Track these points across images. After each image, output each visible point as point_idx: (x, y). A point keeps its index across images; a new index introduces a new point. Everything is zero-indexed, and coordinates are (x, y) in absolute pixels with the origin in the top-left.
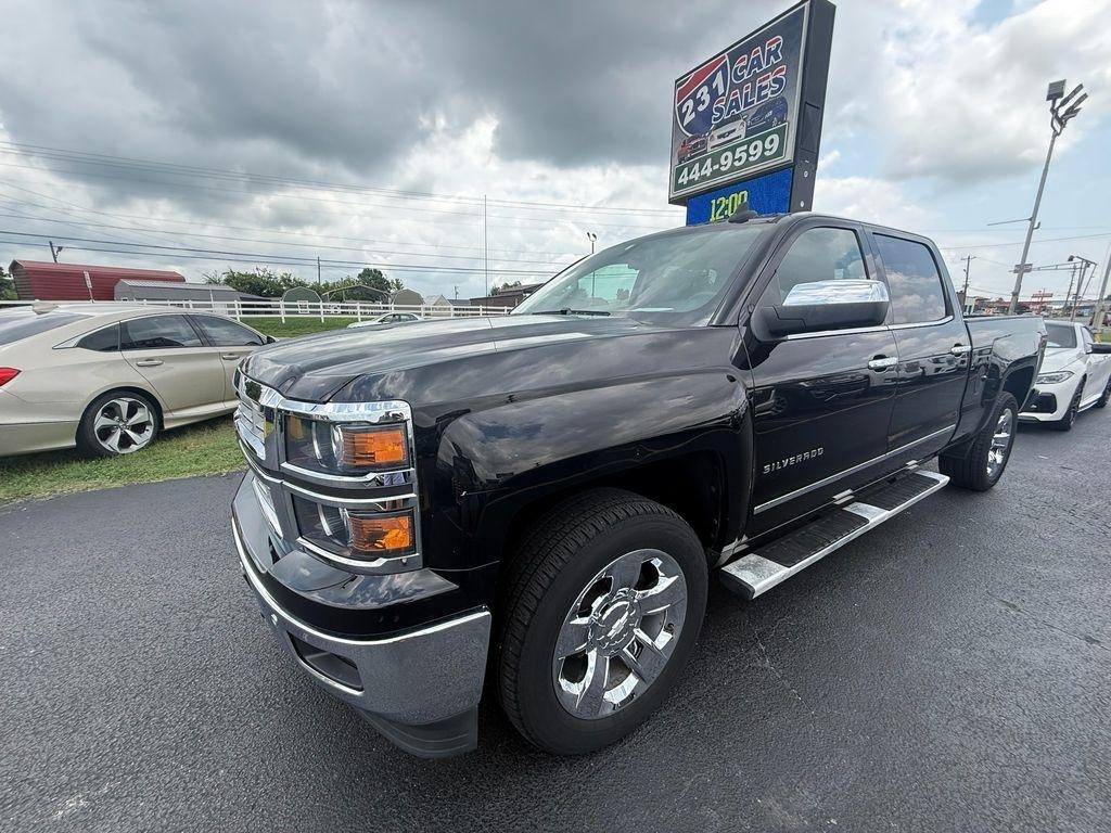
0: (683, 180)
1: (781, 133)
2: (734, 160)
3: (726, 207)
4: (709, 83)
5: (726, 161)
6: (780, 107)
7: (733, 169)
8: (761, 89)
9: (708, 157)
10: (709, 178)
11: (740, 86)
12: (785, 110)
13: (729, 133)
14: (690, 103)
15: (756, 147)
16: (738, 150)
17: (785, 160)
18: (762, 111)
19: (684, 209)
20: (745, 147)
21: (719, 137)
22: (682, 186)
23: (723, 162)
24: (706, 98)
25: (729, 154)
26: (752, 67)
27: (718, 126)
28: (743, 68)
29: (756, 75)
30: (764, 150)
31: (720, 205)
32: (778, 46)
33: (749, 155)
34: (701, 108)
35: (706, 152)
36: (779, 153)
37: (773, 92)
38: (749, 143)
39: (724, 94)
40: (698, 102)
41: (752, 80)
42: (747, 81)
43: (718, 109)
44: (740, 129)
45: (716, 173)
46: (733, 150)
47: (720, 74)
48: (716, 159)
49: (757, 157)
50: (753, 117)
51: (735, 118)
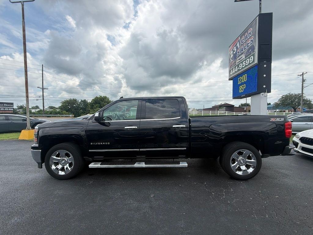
0: (231, 73)
1: (254, 55)
2: (242, 66)
3: (242, 80)
4: (236, 46)
5: (241, 67)
6: (253, 48)
7: (242, 68)
8: (248, 44)
9: (236, 66)
10: (237, 72)
11: (243, 45)
12: (254, 49)
13: (241, 58)
14: (232, 52)
15: (248, 61)
16: (243, 63)
17: (255, 63)
18: (249, 50)
19: (232, 81)
20: (245, 61)
21: (239, 60)
22: (231, 75)
23: (240, 67)
24: (235, 50)
25: (241, 64)
26: (245, 39)
27: (238, 57)
28: (244, 39)
29: (247, 40)
30: (250, 61)
31: (240, 79)
32: (251, 31)
33: (246, 64)
34: (234, 53)
35: (236, 64)
36: (254, 61)
37: (251, 44)
38: (246, 60)
39: (239, 48)
40: (234, 51)
41: (246, 42)
42: (244, 43)
43: (238, 52)
44: (243, 56)
46: (242, 63)
47: (238, 42)
48: (238, 67)
49: (248, 63)
50: (247, 52)
51: (242, 54)
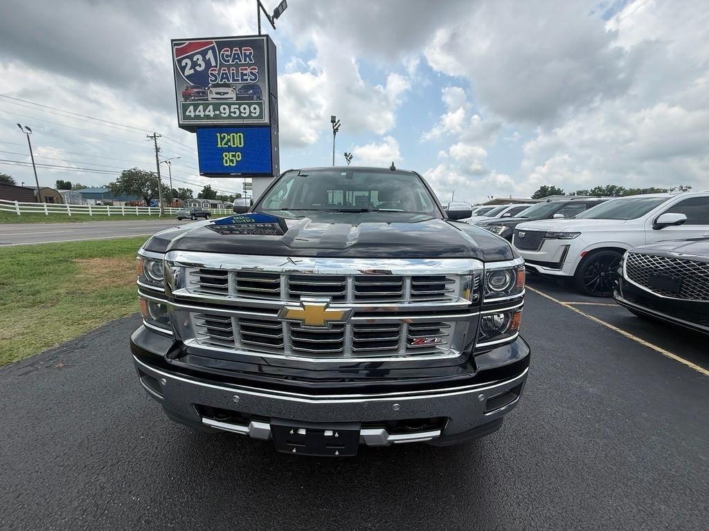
0: (190, 114)
1: (260, 105)
2: (230, 112)
3: (229, 140)
4: (203, 54)
5: (225, 111)
6: (257, 90)
7: (230, 117)
8: (243, 74)
9: (210, 104)
10: (211, 118)
11: (228, 66)
12: (260, 93)
13: (224, 93)
14: (188, 61)
15: (245, 109)
16: (232, 106)
17: (265, 122)
18: (245, 88)
19: (195, 134)
20: (237, 106)
21: (217, 94)
22: (189, 118)
23: (222, 110)
24: (202, 63)
25: (226, 107)
26: (235, 58)
27: (215, 86)
28: (228, 56)
29: (238, 65)
30: (250, 112)
31: (224, 138)
32: (250, 53)
33: (240, 112)
34: (198, 68)
35: (208, 100)
36: (260, 117)
37: (251, 80)
39: (216, 67)
40: (195, 63)
41: (236, 67)
42: (232, 65)
43: (213, 75)
44: (232, 94)
45: (216, 117)
46: (229, 105)
47: (210, 51)
48: (216, 107)
49: (246, 115)
50: (240, 89)
51: (227, 85)
